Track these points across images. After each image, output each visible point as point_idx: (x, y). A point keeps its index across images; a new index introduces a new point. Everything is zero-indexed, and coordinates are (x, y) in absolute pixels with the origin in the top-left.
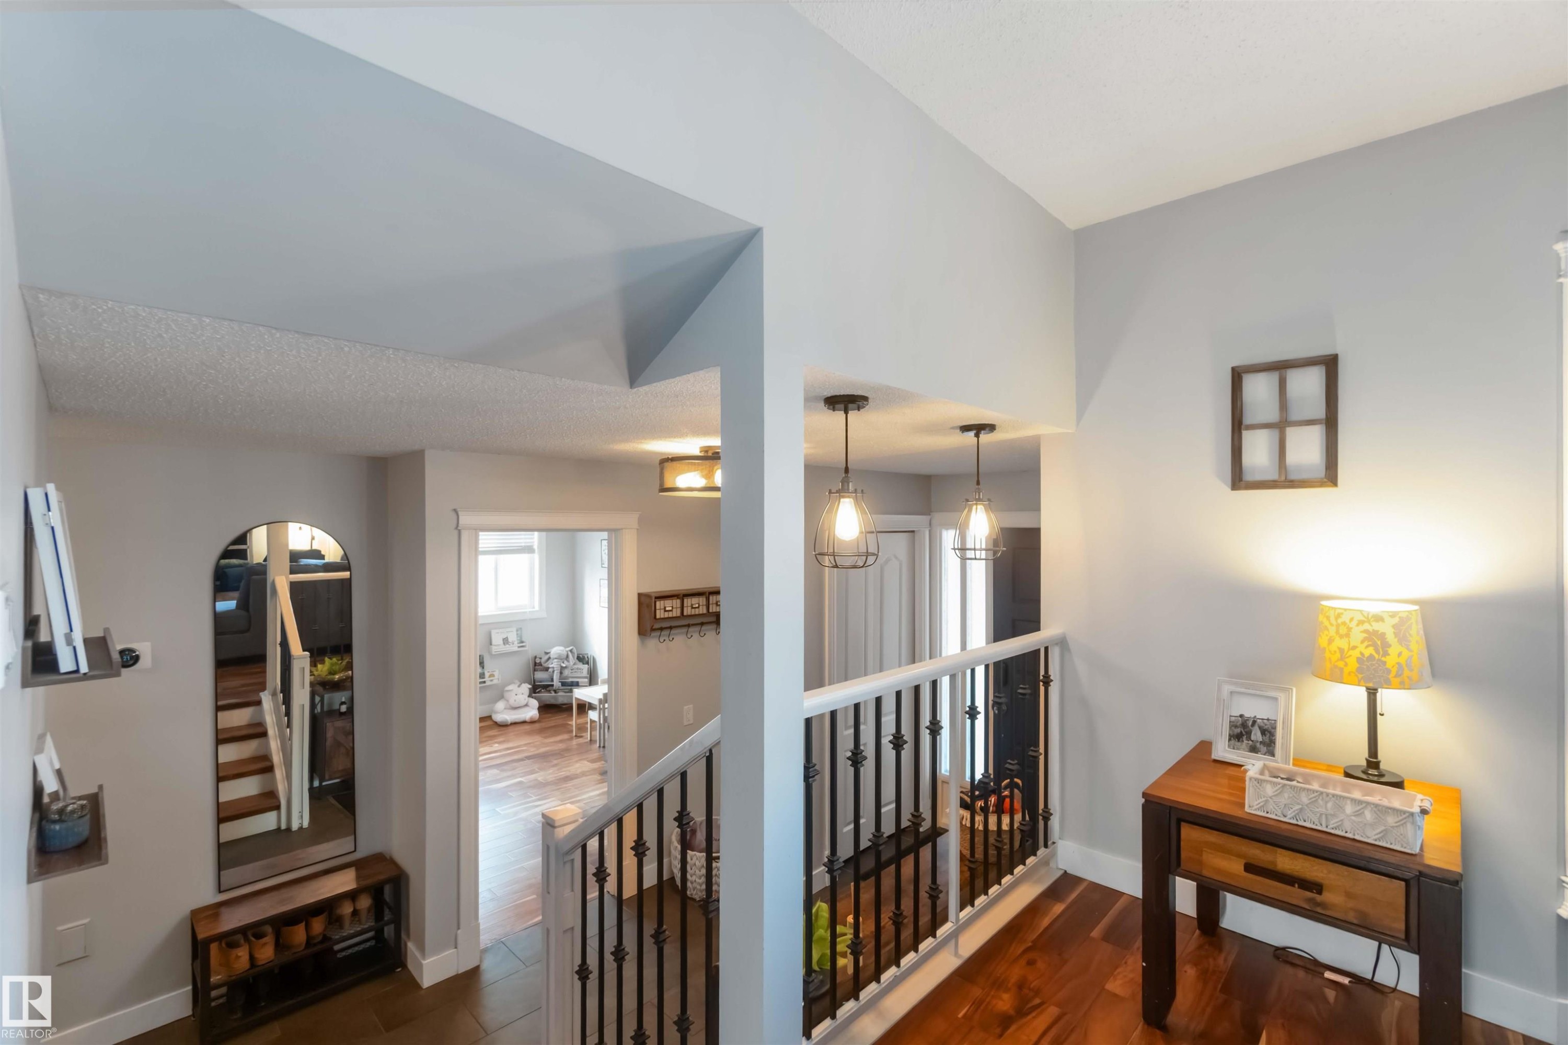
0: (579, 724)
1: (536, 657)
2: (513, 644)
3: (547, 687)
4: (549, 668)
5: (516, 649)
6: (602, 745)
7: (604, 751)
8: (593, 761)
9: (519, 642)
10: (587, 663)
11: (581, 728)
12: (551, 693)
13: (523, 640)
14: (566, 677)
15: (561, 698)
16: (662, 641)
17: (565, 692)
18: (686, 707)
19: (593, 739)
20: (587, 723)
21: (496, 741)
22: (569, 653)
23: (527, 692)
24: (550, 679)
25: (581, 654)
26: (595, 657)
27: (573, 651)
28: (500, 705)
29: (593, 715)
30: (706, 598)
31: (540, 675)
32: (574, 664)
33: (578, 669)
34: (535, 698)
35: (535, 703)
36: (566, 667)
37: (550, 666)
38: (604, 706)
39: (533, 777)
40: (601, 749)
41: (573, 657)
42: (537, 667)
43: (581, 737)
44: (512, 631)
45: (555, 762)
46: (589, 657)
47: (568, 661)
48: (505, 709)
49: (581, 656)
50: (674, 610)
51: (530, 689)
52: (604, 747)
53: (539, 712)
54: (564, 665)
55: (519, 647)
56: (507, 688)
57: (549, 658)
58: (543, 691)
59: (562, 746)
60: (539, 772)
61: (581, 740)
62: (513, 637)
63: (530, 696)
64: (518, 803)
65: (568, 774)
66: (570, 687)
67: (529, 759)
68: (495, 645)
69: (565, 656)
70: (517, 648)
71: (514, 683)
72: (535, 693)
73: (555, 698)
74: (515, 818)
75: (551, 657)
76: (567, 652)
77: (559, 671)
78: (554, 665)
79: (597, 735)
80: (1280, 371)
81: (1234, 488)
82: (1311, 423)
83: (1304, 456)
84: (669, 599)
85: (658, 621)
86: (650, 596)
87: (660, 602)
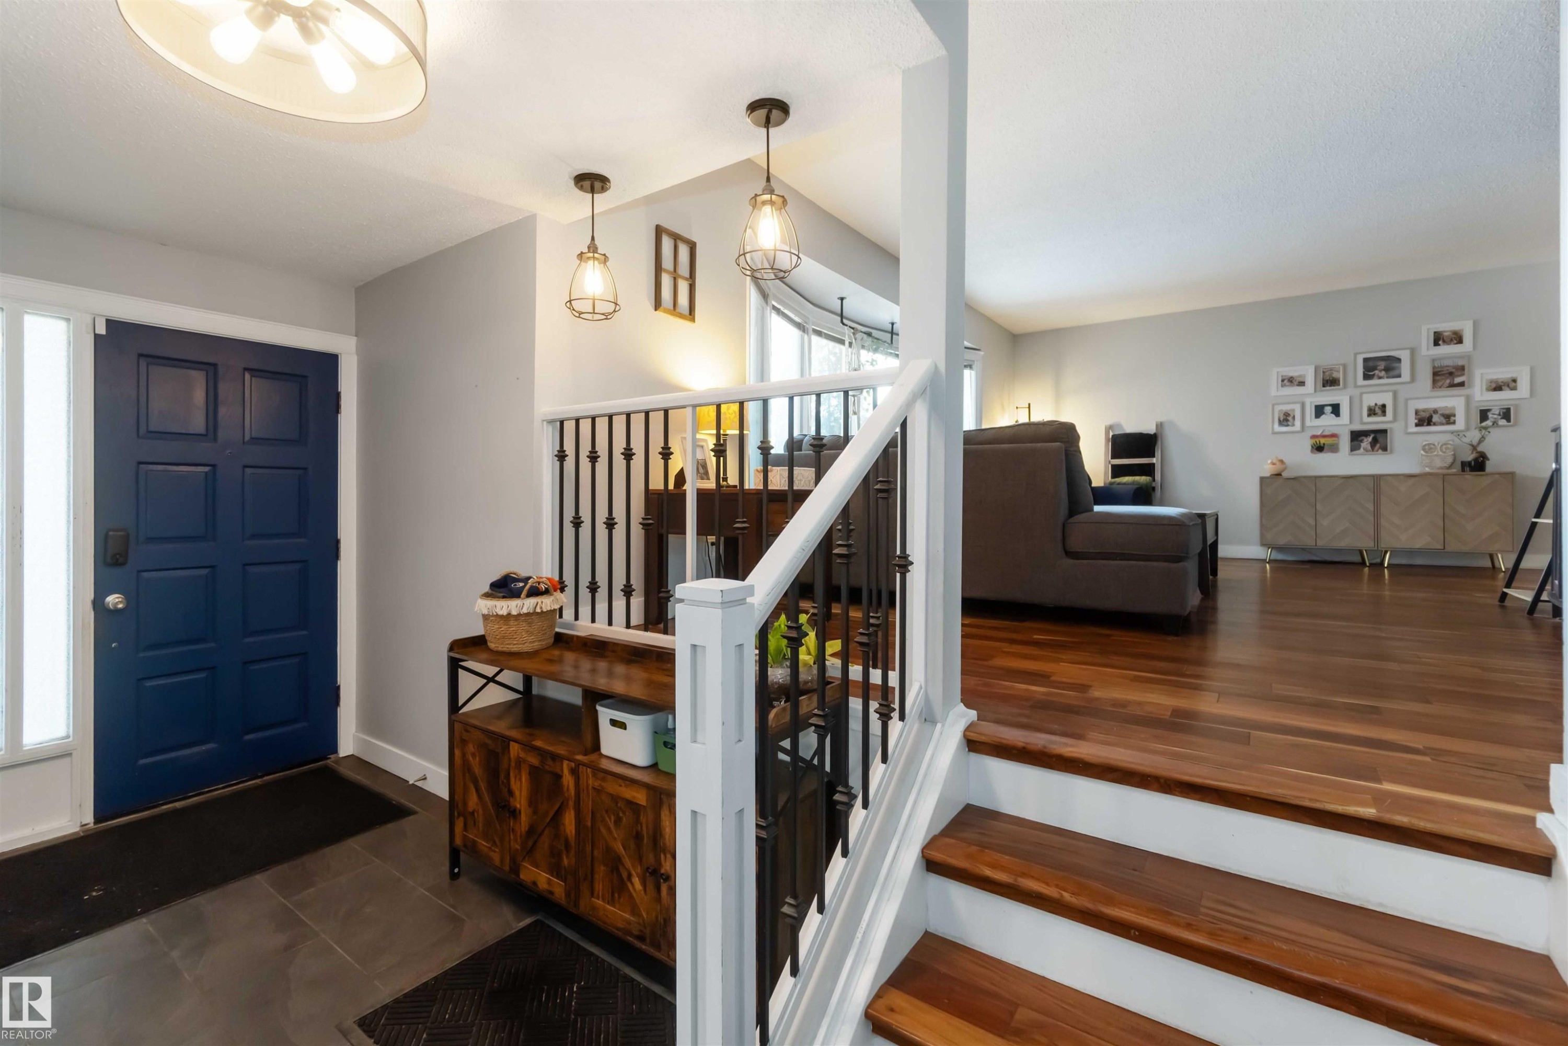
80: (675, 240)
81: (656, 310)
82: (686, 279)
83: (683, 300)
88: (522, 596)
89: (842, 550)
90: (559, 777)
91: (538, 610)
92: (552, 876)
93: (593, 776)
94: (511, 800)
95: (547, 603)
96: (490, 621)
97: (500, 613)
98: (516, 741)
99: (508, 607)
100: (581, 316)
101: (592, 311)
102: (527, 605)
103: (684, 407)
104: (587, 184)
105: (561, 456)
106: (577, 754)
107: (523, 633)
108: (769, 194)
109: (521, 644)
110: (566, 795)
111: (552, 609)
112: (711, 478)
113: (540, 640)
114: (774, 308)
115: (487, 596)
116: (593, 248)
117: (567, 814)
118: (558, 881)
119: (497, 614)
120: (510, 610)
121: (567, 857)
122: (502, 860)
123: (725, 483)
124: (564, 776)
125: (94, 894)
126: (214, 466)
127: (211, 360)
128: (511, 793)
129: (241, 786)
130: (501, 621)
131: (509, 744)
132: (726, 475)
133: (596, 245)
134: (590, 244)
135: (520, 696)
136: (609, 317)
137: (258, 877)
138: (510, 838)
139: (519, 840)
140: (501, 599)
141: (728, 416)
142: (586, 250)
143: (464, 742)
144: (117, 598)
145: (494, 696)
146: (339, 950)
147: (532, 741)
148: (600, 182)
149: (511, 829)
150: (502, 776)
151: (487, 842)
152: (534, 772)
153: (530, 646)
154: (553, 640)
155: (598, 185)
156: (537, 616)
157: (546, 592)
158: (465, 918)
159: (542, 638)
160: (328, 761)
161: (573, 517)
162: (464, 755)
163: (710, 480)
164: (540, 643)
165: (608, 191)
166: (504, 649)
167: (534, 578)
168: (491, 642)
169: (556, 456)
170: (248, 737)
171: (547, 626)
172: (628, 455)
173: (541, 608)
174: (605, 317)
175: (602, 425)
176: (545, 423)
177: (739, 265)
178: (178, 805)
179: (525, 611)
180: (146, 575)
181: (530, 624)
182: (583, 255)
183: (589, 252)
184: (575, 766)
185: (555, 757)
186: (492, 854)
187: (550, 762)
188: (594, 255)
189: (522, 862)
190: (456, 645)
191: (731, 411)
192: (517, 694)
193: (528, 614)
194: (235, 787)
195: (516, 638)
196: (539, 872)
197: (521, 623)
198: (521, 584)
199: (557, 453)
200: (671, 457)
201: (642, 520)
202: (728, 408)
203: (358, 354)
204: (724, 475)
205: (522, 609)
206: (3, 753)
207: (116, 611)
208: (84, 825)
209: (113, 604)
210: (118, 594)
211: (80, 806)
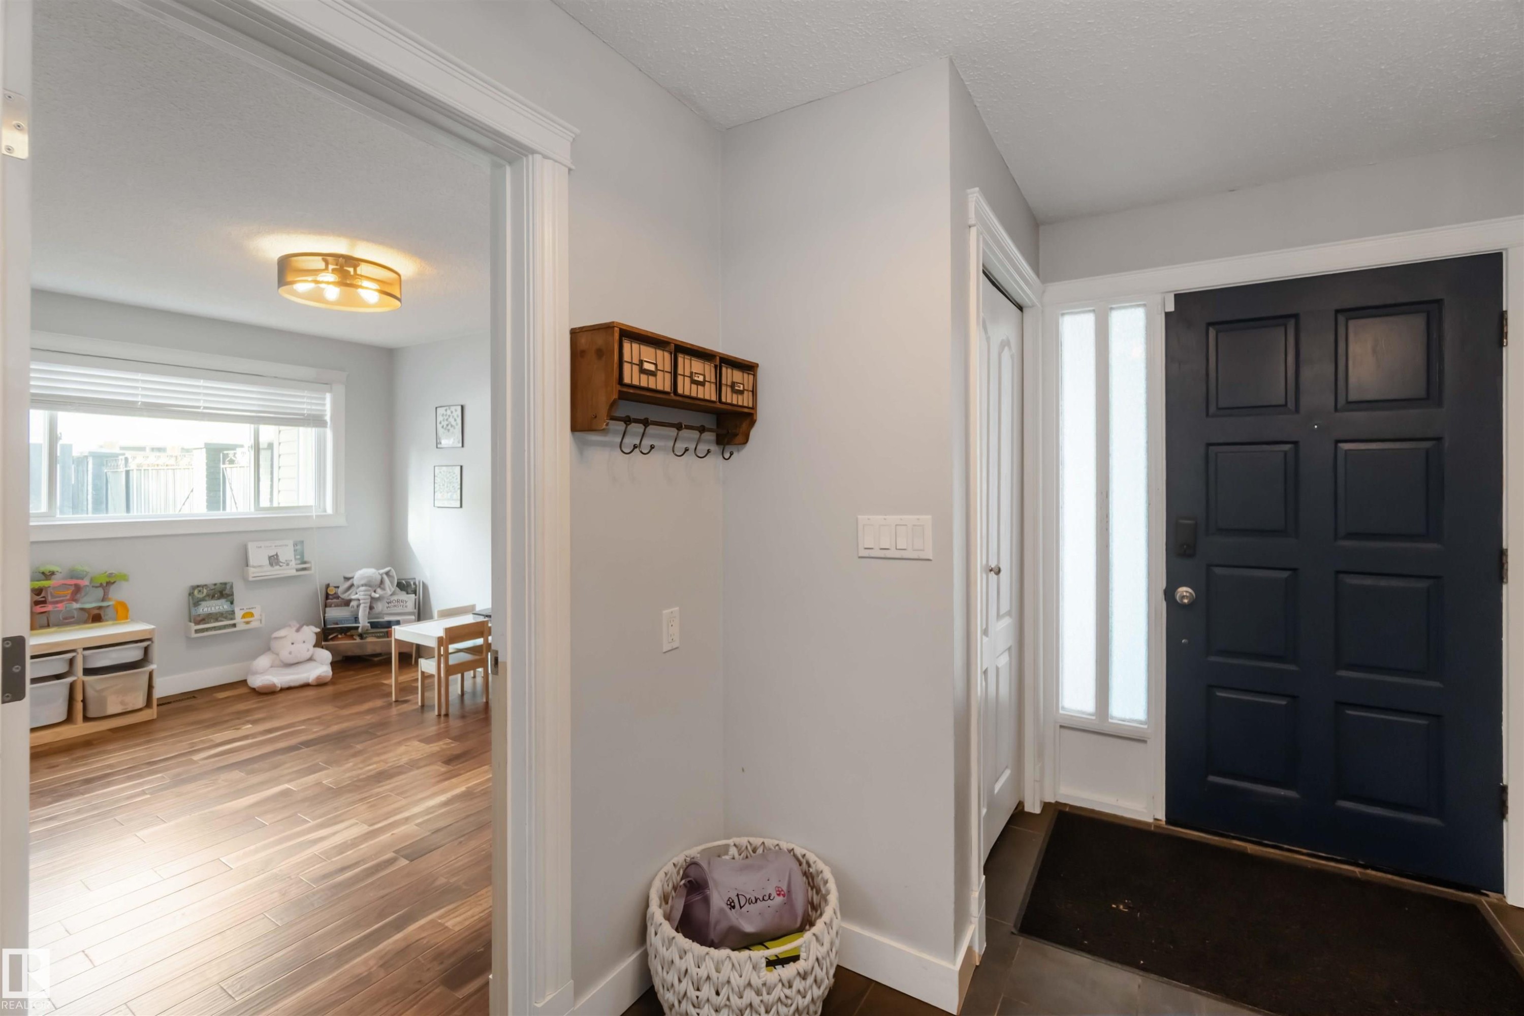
0: (400, 683)
1: (328, 586)
2: (288, 565)
3: (347, 632)
4: (350, 601)
5: (293, 572)
6: (443, 712)
7: (447, 722)
8: (427, 740)
9: (299, 562)
10: (415, 592)
11: (406, 690)
12: (355, 640)
13: (306, 559)
14: (379, 613)
15: (372, 644)
16: (627, 451)
17: (378, 637)
18: (666, 612)
19: (426, 703)
20: (417, 679)
21: (248, 719)
22: (385, 576)
23: (312, 639)
24: (353, 618)
25: (403, 579)
26: (426, 582)
27: (391, 574)
28: (263, 662)
29: (428, 666)
30: (716, 367)
31: (335, 613)
32: (391, 595)
33: (398, 601)
34: (327, 648)
35: (325, 656)
36: (378, 599)
37: (353, 597)
38: (446, 649)
39: (311, 779)
40: (442, 718)
41: (392, 583)
42: (329, 601)
43: (406, 702)
44: (287, 545)
45: (359, 747)
46: (417, 583)
47: (384, 589)
48: (272, 667)
49: (404, 582)
50: (659, 374)
51: (317, 634)
52: (447, 715)
53: (333, 670)
54: (377, 596)
55: (297, 570)
56: (276, 635)
57: (352, 585)
58: (340, 636)
59: (369, 719)
60: (328, 769)
61: (405, 708)
62: (287, 554)
63: (317, 645)
64: (272, 839)
65: (382, 767)
66: (385, 630)
67: (307, 747)
68: (254, 567)
69: (378, 582)
70: (295, 571)
71: (290, 626)
72: (326, 640)
73: (358, 645)
74: (262, 876)
75: (355, 583)
76: (381, 575)
77: (368, 605)
78: (360, 595)
79: (434, 697)
84: (642, 344)
85: (625, 389)
86: (607, 328)
87: (627, 346)
126: (1295, 443)
127: (1290, 311)
144: (1187, 592)
160: (1483, 899)
170: (1342, 803)
178: (1250, 848)
180: (1218, 570)
206: (1094, 718)
207: (1184, 606)
208: (1156, 819)
209: (1183, 597)
210: (1190, 590)
211: (1153, 797)
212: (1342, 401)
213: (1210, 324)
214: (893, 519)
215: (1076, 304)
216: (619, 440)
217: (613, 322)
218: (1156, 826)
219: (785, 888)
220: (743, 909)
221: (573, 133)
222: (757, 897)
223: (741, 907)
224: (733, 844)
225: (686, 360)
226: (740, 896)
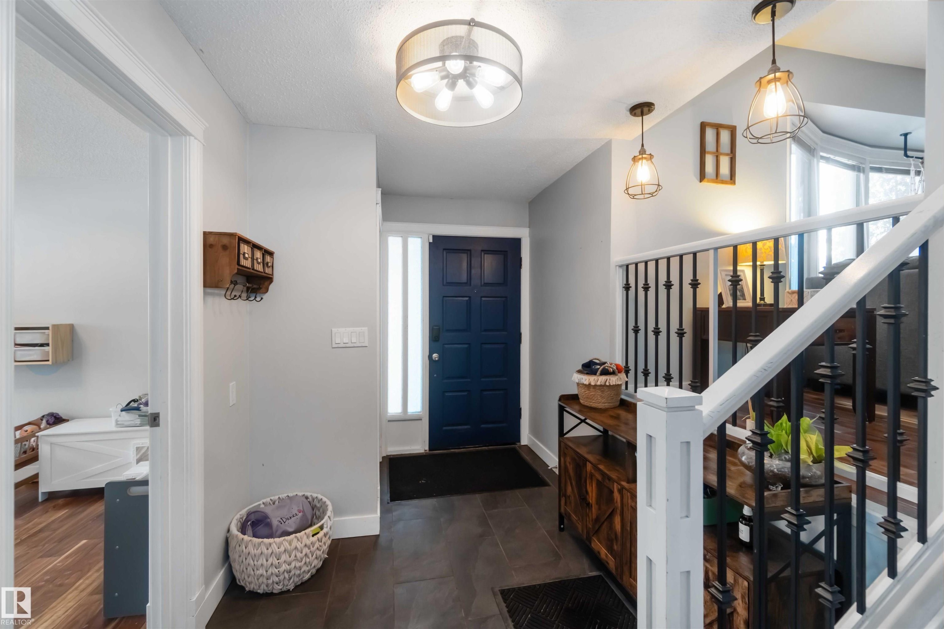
16: (230, 298)
18: (231, 384)
30: (263, 254)
50: (247, 259)
80: (717, 129)
81: (701, 181)
82: (727, 155)
83: (725, 169)
84: (246, 245)
85: (240, 268)
86: (231, 235)
87: (242, 245)
88: (597, 374)
89: (825, 371)
90: (612, 492)
91: (607, 384)
92: (608, 553)
93: (631, 498)
94: (587, 497)
95: (613, 380)
96: (580, 386)
97: (585, 383)
98: (590, 462)
99: (589, 380)
100: (634, 197)
101: (641, 193)
102: (601, 380)
103: (707, 250)
104: (638, 111)
105: (627, 287)
106: (623, 481)
107: (598, 397)
108: (773, 73)
109: (597, 403)
110: (616, 505)
111: (617, 384)
112: (747, 299)
113: (609, 402)
114: (822, 157)
115: (579, 372)
116: (642, 151)
117: (616, 517)
118: (611, 557)
119: (583, 384)
120: (590, 382)
121: (616, 545)
122: (583, 531)
123: (762, 302)
124: (615, 493)
125: (423, 481)
126: (470, 297)
127: (469, 248)
128: (587, 492)
129: (480, 448)
130: (586, 387)
131: (586, 462)
132: (764, 296)
133: (645, 149)
134: (640, 150)
135: (601, 434)
136: (654, 195)
137: (477, 495)
138: (586, 520)
139: (591, 522)
140: (585, 375)
141: (763, 251)
142: (638, 154)
143: (565, 455)
144: (436, 355)
145: (585, 431)
146: (501, 547)
147: (598, 464)
148: (647, 107)
149: (587, 514)
150: (583, 480)
151: (576, 517)
152: (600, 485)
153: (602, 405)
154: (619, 403)
155: (645, 109)
156: (607, 388)
157: (613, 373)
158: (562, 556)
159: (610, 402)
160: (516, 446)
161: (634, 326)
162: (565, 462)
163: (746, 300)
164: (609, 404)
165: (654, 112)
166: (588, 405)
167: (608, 364)
168: (581, 399)
169: (623, 287)
170: (483, 426)
171: (614, 394)
172: (668, 285)
173: (609, 383)
174: (651, 195)
175: (651, 265)
176: (617, 267)
177: (747, 137)
179: (599, 383)
180: (446, 346)
181: (603, 392)
182: (636, 158)
183: (640, 155)
184: (621, 487)
185: (610, 479)
186: (577, 524)
187: (607, 481)
188: (642, 156)
189: (592, 536)
190: (563, 398)
191: (766, 247)
192: (600, 433)
193: (601, 386)
194: (477, 448)
195: (594, 399)
196: (602, 547)
197: (597, 391)
198: (598, 367)
199: (624, 285)
200: (698, 286)
201: (677, 330)
202: (764, 245)
203: (529, 237)
204: (761, 295)
205: (597, 382)
206: (402, 414)
207: (436, 361)
208: (425, 450)
209: (435, 358)
210: (437, 354)
211: (424, 442)
212: (483, 283)
213: (444, 249)
214: (351, 329)
215: (396, 233)
216: (224, 292)
217: (236, 233)
218: (426, 453)
219: (302, 509)
220: (286, 523)
221: (205, 126)
222: (290, 516)
223: (285, 523)
224: (262, 503)
225: (258, 252)
226: (282, 519)
